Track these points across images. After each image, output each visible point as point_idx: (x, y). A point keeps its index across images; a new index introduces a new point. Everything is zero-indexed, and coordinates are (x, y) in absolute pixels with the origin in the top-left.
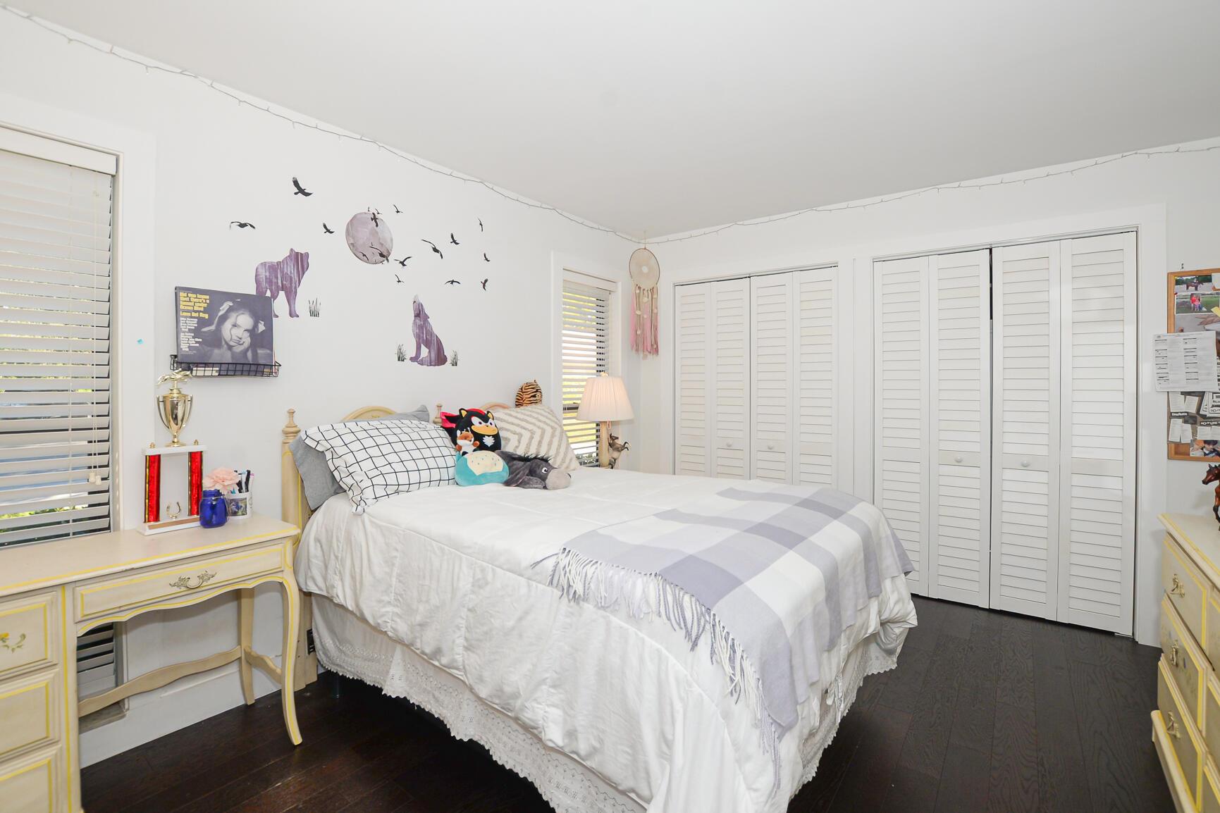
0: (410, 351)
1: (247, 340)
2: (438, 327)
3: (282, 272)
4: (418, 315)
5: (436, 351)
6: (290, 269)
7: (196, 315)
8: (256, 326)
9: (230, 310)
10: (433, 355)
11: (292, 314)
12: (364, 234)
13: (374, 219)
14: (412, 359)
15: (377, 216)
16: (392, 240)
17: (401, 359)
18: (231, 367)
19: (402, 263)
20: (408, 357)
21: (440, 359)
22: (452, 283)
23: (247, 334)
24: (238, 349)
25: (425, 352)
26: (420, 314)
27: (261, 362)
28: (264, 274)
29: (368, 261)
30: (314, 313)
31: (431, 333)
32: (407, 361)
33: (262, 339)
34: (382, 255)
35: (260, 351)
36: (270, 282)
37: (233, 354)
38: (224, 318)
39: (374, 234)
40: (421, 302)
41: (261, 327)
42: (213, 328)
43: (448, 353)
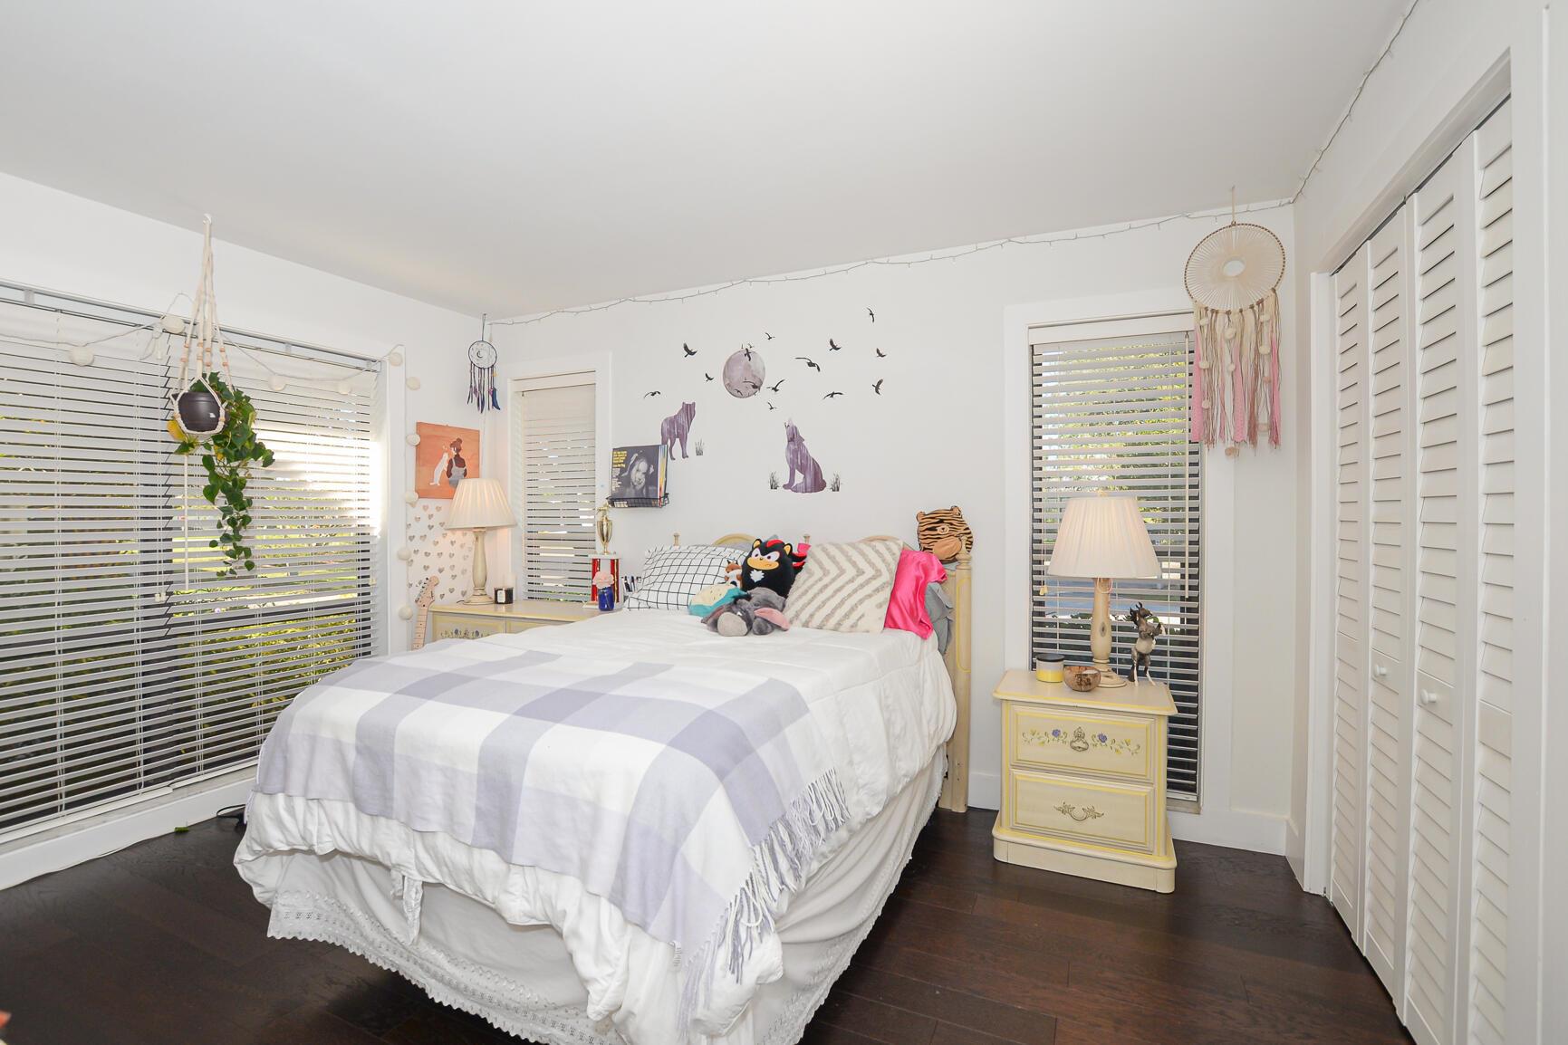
0: (784, 478)
1: (643, 481)
2: (814, 449)
3: (677, 422)
4: (791, 440)
5: (812, 476)
6: (683, 420)
7: (619, 465)
8: (649, 469)
9: (637, 459)
10: (809, 480)
11: (685, 456)
12: (738, 373)
13: (748, 354)
14: (785, 486)
15: (750, 350)
16: (764, 369)
17: (774, 486)
18: (636, 501)
19: (775, 389)
20: (781, 485)
21: (818, 484)
22: (832, 396)
23: (643, 476)
24: (639, 487)
25: (799, 477)
26: (794, 438)
27: (651, 496)
28: (666, 427)
29: (742, 396)
30: (699, 453)
31: (806, 457)
32: (780, 489)
33: (651, 479)
34: (755, 387)
35: (650, 488)
36: (670, 432)
37: (636, 491)
38: (633, 466)
39: (748, 368)
40: (795, 424)
41: (652, 470)
42: (626, 474)
43: (828, 477)
